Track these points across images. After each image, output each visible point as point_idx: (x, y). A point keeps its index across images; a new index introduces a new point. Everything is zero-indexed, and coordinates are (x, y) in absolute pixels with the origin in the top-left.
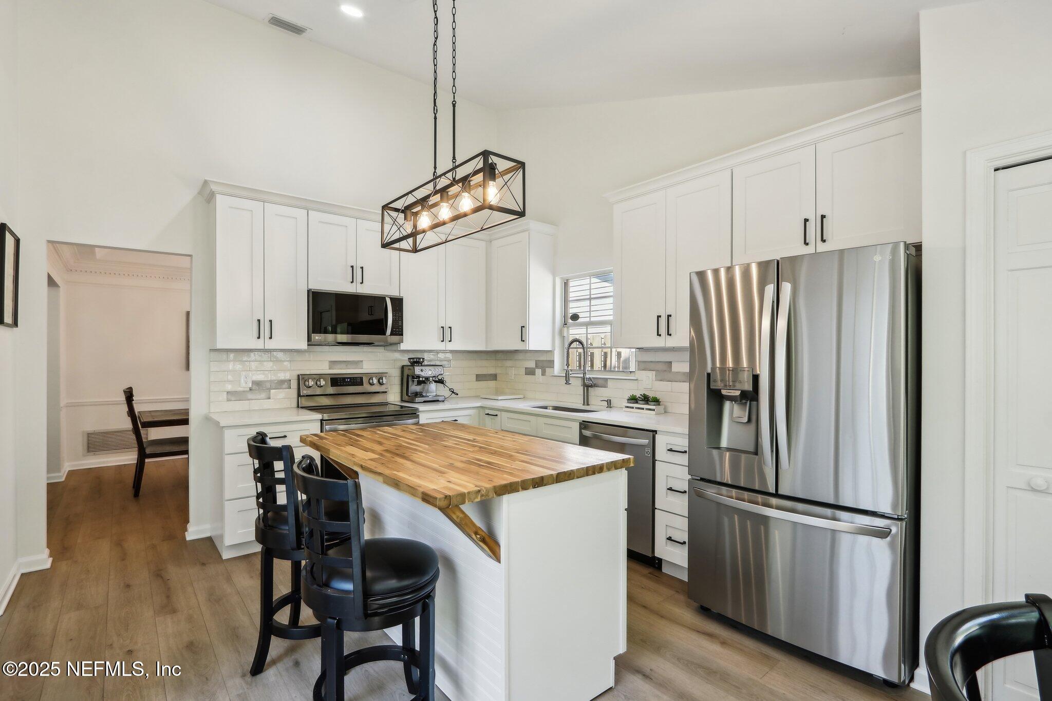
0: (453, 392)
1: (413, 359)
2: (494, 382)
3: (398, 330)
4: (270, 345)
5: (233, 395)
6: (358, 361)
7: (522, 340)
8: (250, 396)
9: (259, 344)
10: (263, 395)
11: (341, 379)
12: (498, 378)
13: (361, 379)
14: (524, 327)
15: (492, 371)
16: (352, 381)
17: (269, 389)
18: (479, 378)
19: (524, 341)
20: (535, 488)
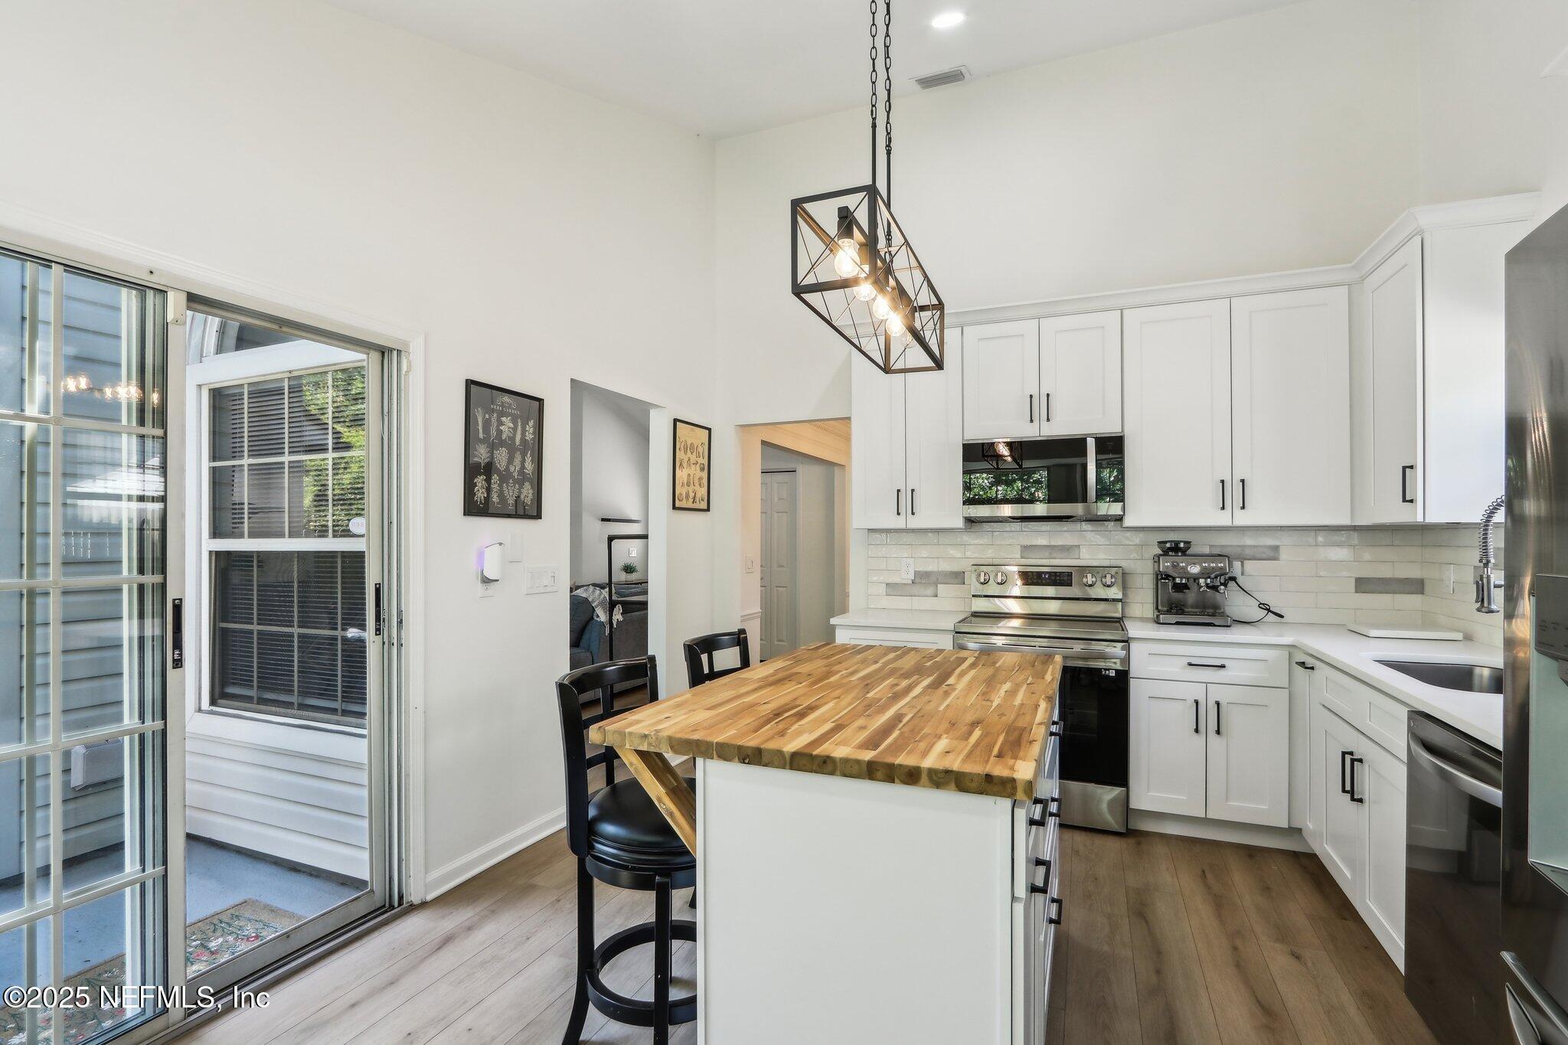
0: (1269, 610)
1: (1165, 542)
2: (1420, 596)
3: (1114, 492)
4: (914, 523)
5: (893, 588)
6: (1072, 546)
7: (1404, 500)
8: (916, 589)
9: (899, 523)
10: (930, 591)
11: (1035, 574)
12: (1428, 588)
13: (1070, 575)
14: (1411, 467)
15: (1412, 572)
16: (1053, 578)
17: (936, 584)
18: (1363, 585)
19: (1411, 501)
20: (744, 763)
